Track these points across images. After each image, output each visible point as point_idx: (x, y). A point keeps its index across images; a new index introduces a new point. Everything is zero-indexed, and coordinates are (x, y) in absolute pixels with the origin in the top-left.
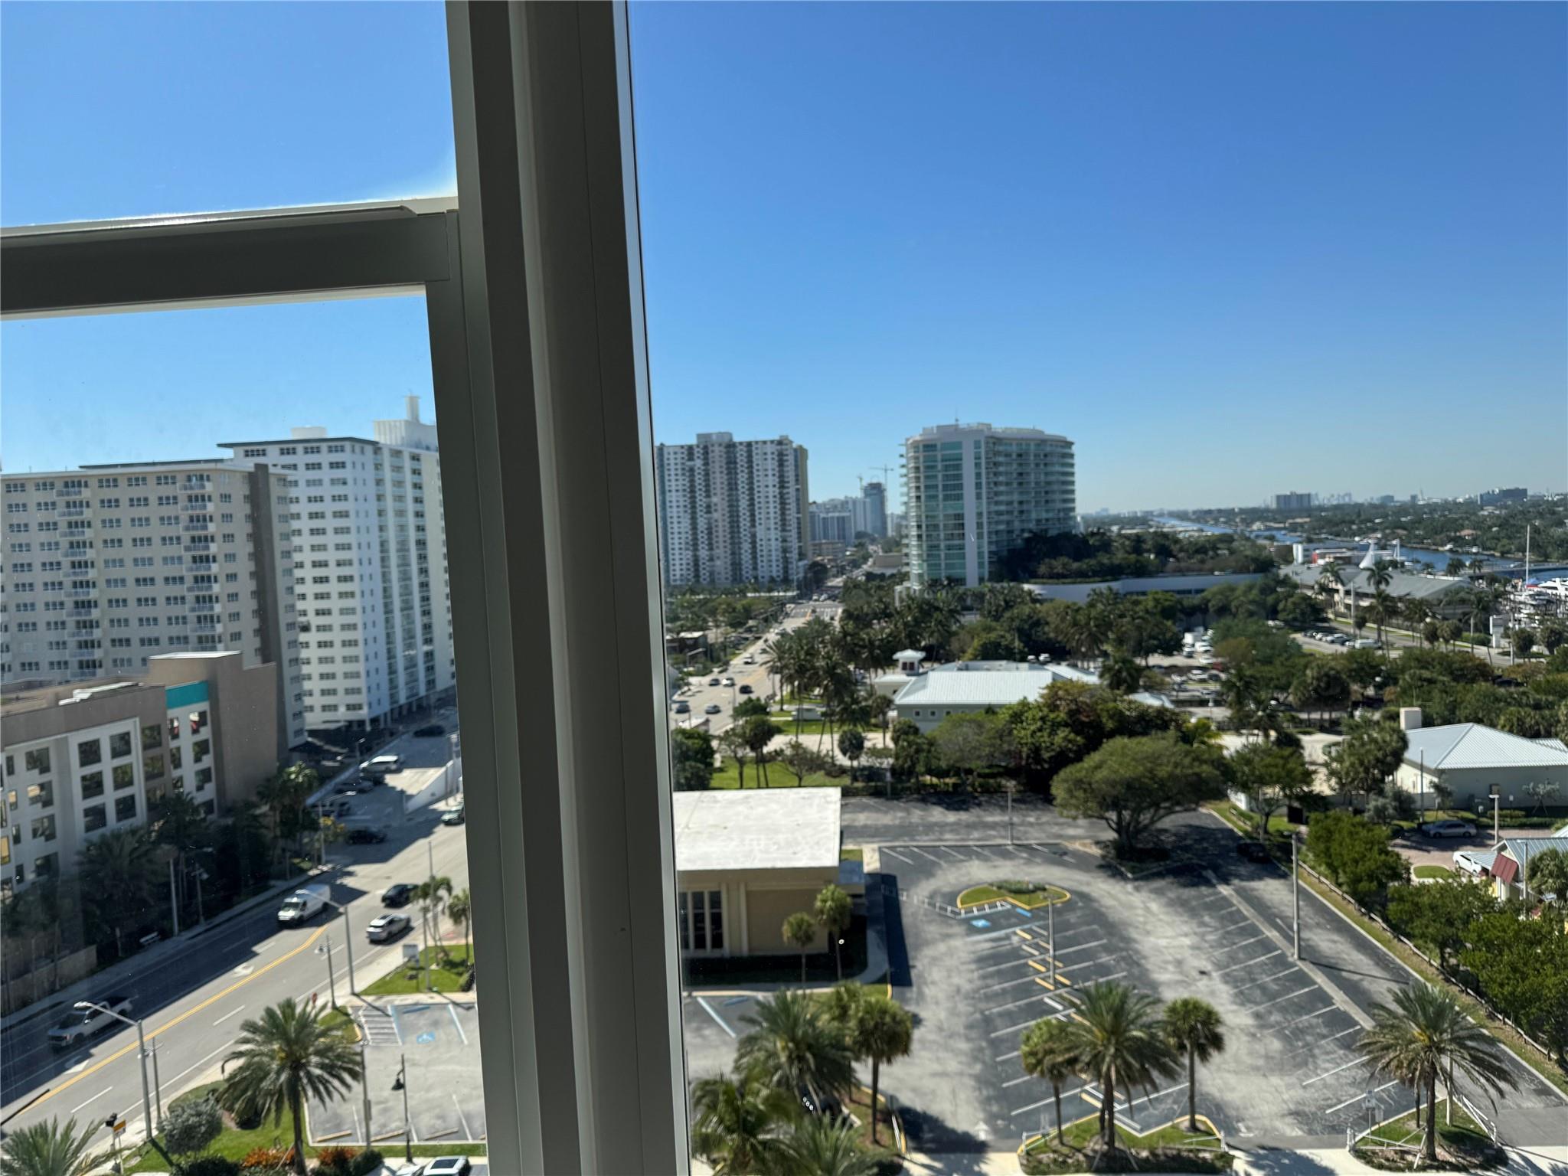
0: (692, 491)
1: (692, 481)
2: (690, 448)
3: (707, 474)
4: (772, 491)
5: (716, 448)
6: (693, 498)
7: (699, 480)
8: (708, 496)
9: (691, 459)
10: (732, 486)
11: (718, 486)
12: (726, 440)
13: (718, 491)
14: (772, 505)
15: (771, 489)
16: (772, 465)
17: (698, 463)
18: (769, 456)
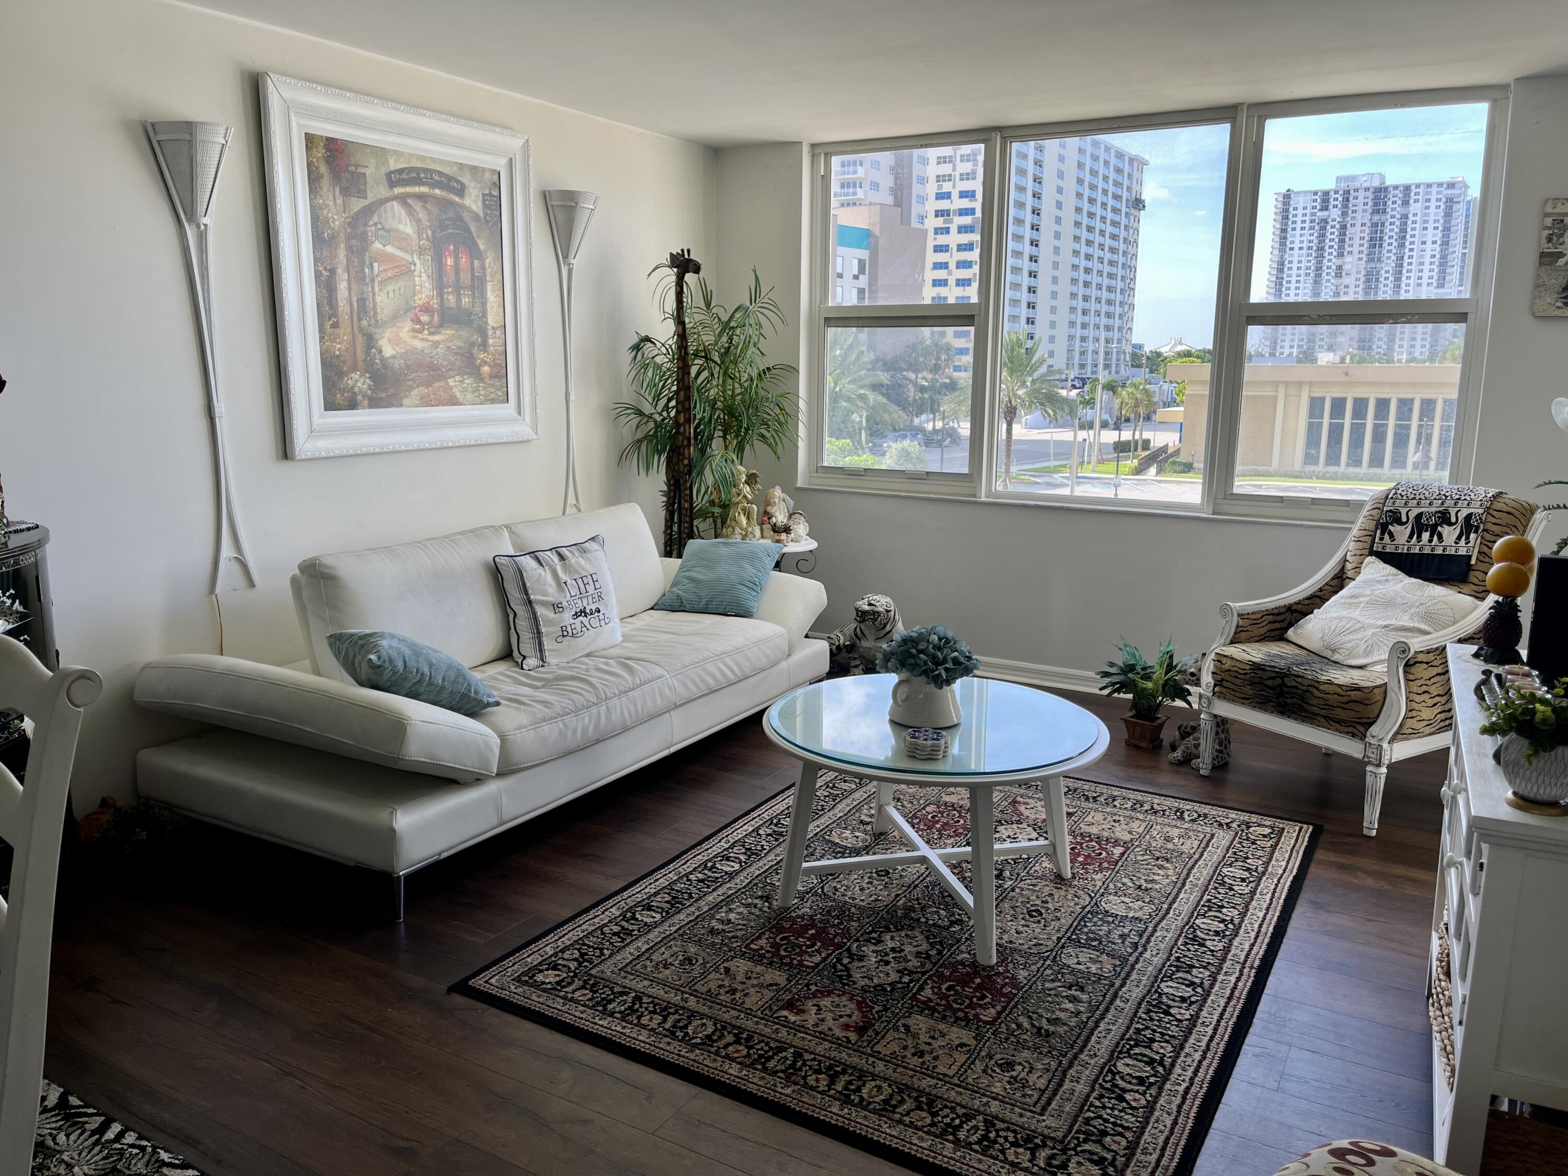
0: (1321, 249)
1: (1322, 237)
2: (1326, 194)
3: (1344, 227)
4: (1432, 250)
5: (1361, 194)
6: (1320, 257)
7: (1332, 234)
8: (1341, 255)
9: (1325, 208)
10: (1375, 241)
11: (1357, 242)
12: (1376, 183)
13: (1356, 249)
14: (1426, 267)
15: (1429, 246)
16: (1436, 213)
17: (1335, 213)
18: (1433, 204)
